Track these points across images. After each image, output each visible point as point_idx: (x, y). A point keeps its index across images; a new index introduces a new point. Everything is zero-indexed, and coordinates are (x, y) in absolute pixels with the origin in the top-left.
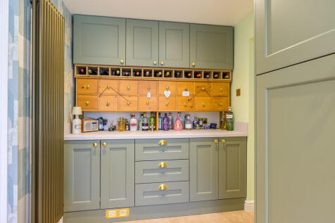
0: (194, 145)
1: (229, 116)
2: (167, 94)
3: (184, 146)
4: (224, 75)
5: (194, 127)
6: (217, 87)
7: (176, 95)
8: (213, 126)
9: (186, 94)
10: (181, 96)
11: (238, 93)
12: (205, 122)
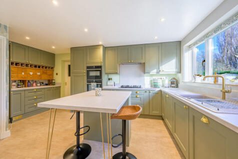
0: (46, 89)
1: (53, 81)
2: (31, 73)
3: (43, 90)
4: (52, 68)
5: (41, 85)
6: (49, 72)
7: (35, 74)
8: (46, 85)
9: (39, 74)
10: (36, 74)
11: (57, 74)
12: (43, 83)
